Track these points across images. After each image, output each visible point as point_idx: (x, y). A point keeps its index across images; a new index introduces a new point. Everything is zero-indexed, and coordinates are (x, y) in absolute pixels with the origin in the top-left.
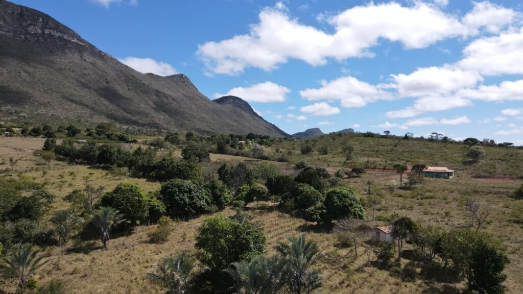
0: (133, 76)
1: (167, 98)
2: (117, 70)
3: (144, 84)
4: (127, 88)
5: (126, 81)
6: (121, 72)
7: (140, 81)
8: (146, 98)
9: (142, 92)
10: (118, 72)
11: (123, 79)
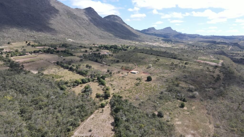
0: (70, 11)
1: (84, 21)
2: (63, 9)
3: (75, 15)
4: (68, 17)
5: (68, 14)
6: (65, 9)
7: (73, 13)
8: (76, 21)
9: (74, 18)
10: (64, 10)
11: (66, 12)
